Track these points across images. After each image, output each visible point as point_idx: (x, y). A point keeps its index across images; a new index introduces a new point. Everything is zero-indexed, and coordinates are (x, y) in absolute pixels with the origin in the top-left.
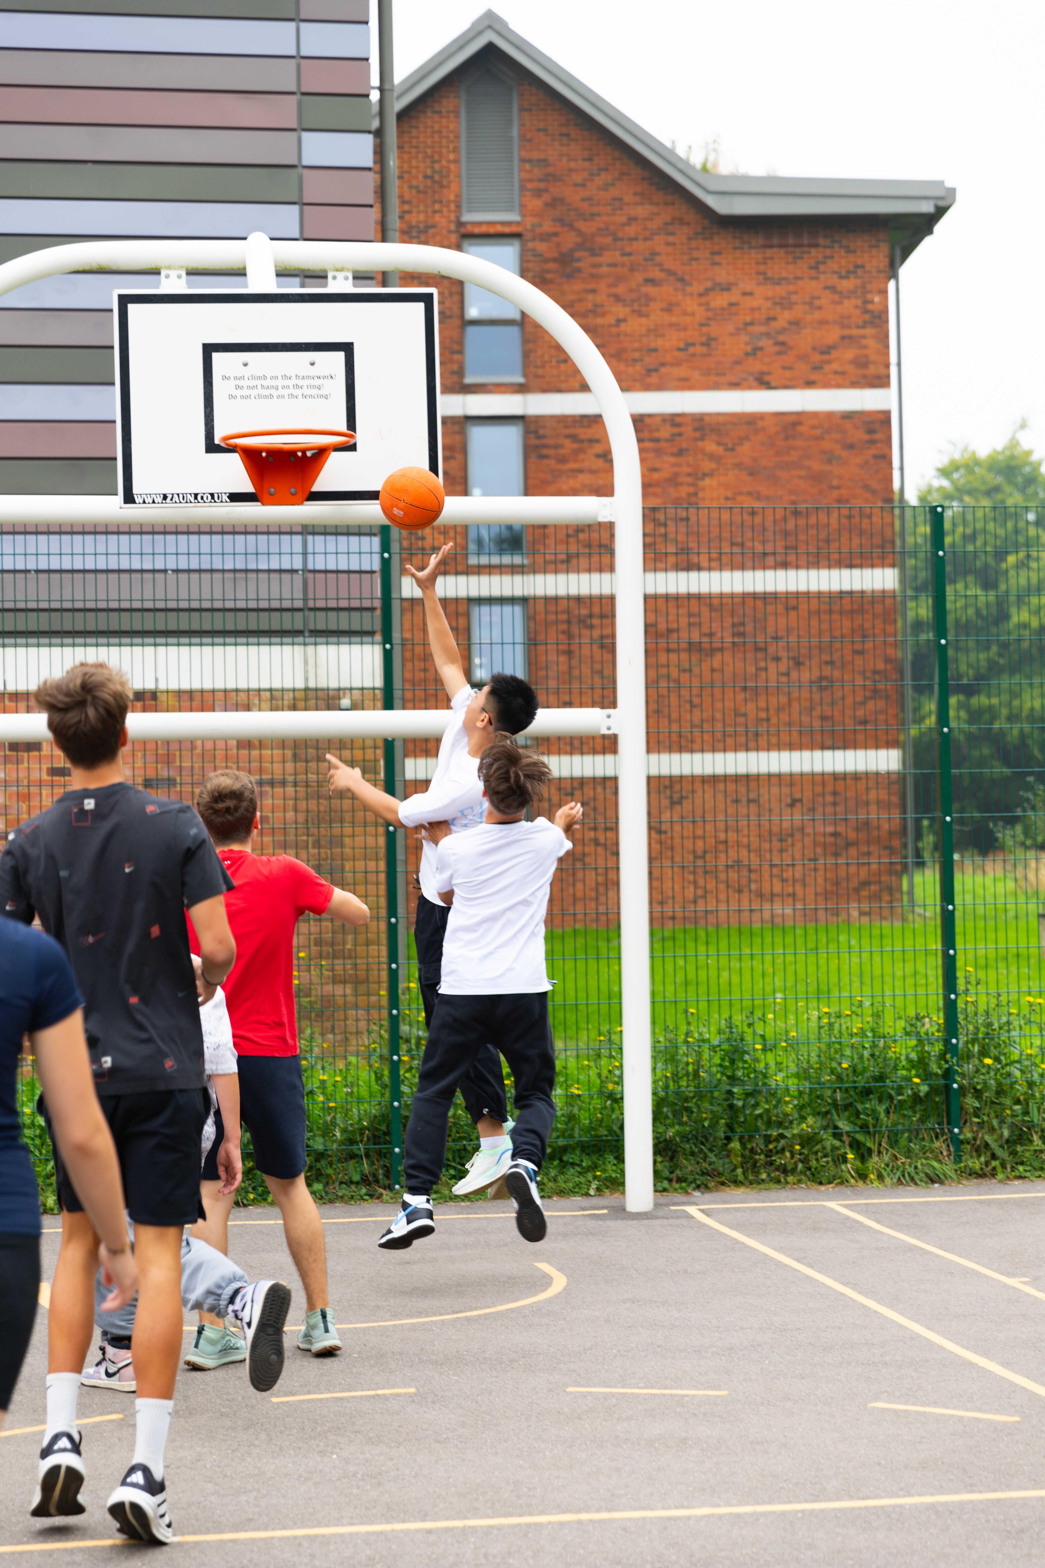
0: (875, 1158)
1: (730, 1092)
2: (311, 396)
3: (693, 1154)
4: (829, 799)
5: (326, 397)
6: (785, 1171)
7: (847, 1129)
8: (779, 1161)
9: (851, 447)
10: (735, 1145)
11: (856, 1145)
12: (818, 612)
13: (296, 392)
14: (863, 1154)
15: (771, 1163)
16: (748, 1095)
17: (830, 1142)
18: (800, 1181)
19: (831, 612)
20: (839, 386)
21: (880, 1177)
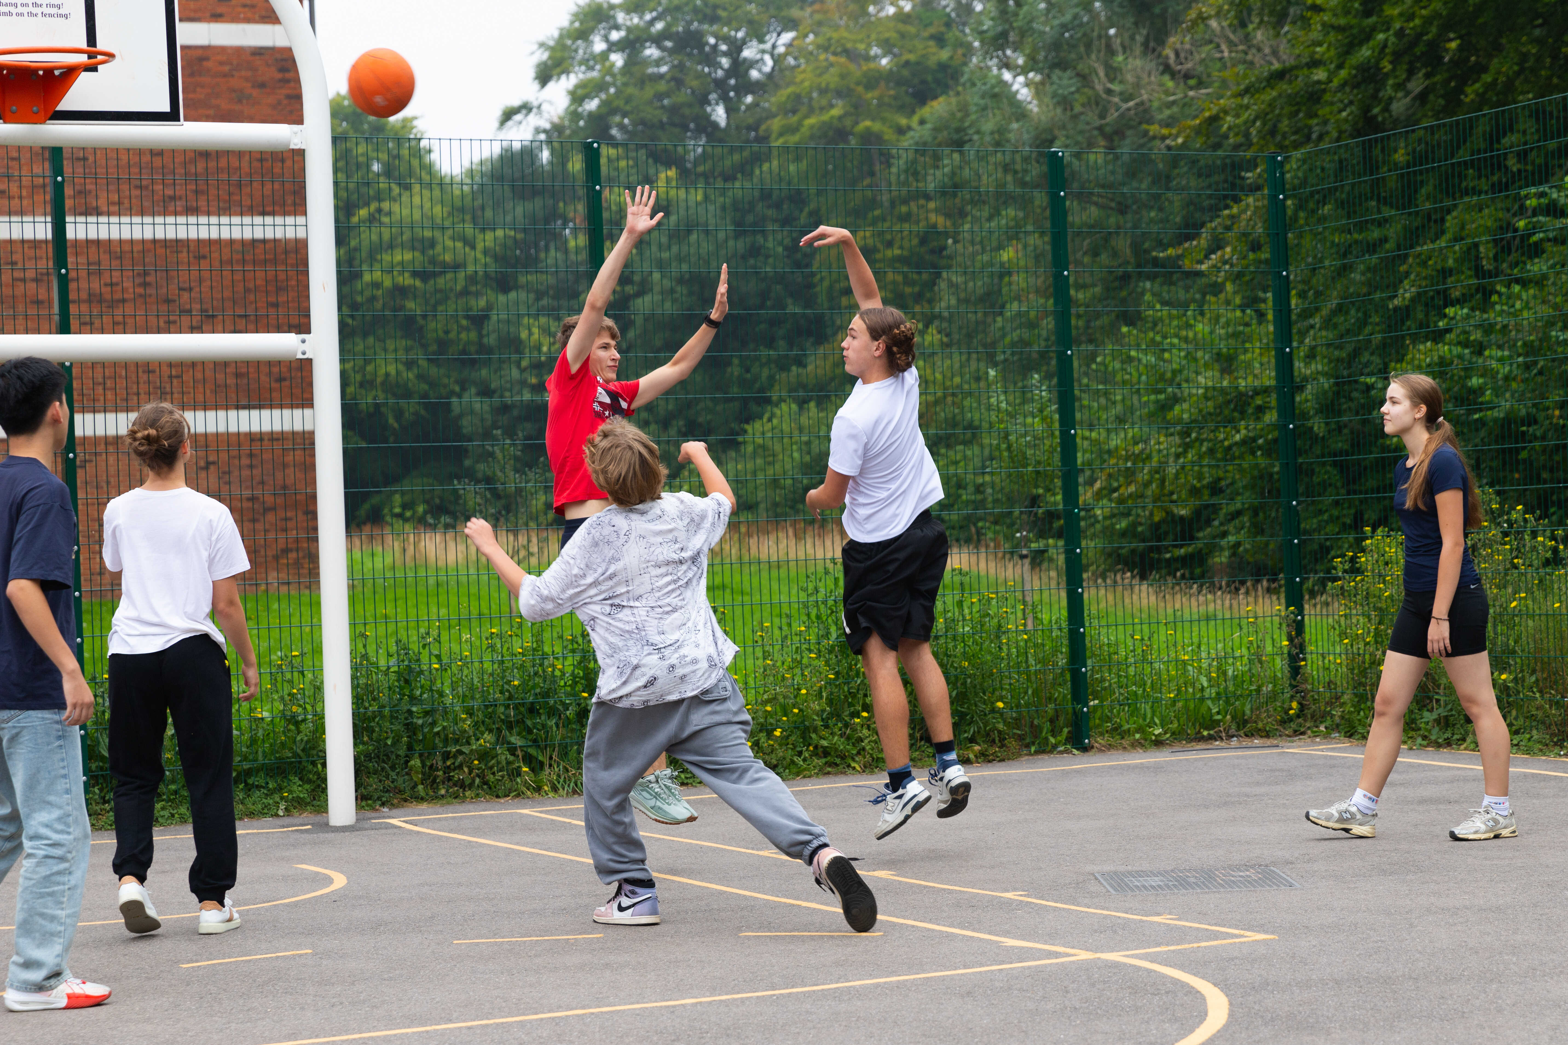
0: (547, 770)
1: (410, 712)
2: (50, 15)
3: (375, 772)
4: (245, 461)
5: (66, 16)
6: (462, 785)
7: (519, 743)
8: (457, 776)
9: (262, 85)
10: (416, 762)
11: (528, 759)
12: (231, 262)
13: (35, 10)
14: (536, 767)
15: (450, 779)
16: (427, 713)
17: (504, 755)
18: (477, 795)
19: (244, 262)
20: (248, 20)
21: (555, 789)
